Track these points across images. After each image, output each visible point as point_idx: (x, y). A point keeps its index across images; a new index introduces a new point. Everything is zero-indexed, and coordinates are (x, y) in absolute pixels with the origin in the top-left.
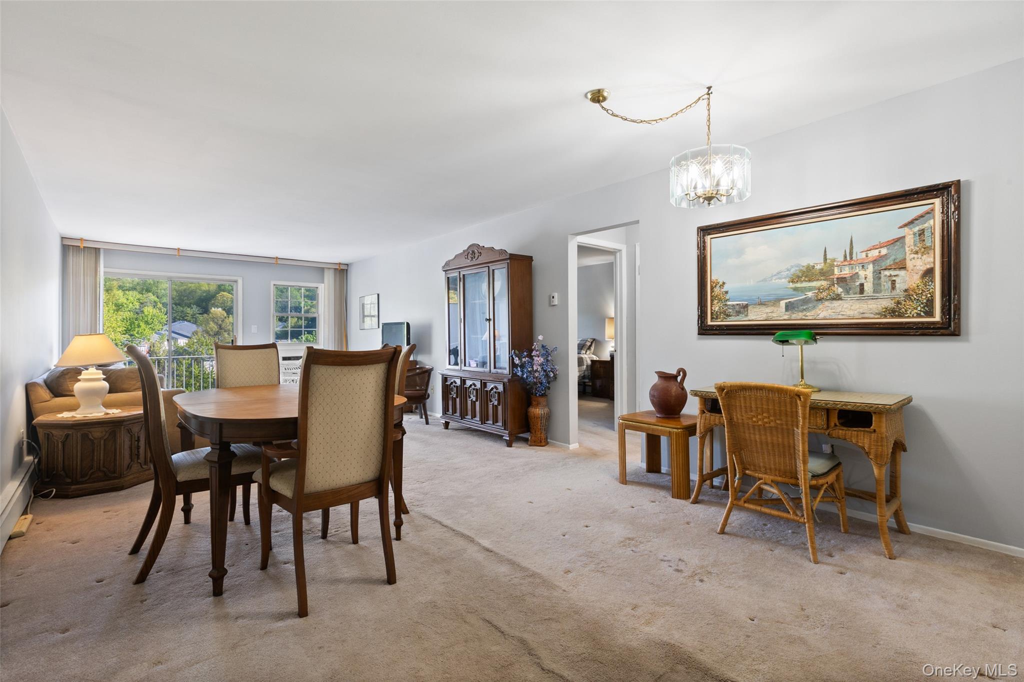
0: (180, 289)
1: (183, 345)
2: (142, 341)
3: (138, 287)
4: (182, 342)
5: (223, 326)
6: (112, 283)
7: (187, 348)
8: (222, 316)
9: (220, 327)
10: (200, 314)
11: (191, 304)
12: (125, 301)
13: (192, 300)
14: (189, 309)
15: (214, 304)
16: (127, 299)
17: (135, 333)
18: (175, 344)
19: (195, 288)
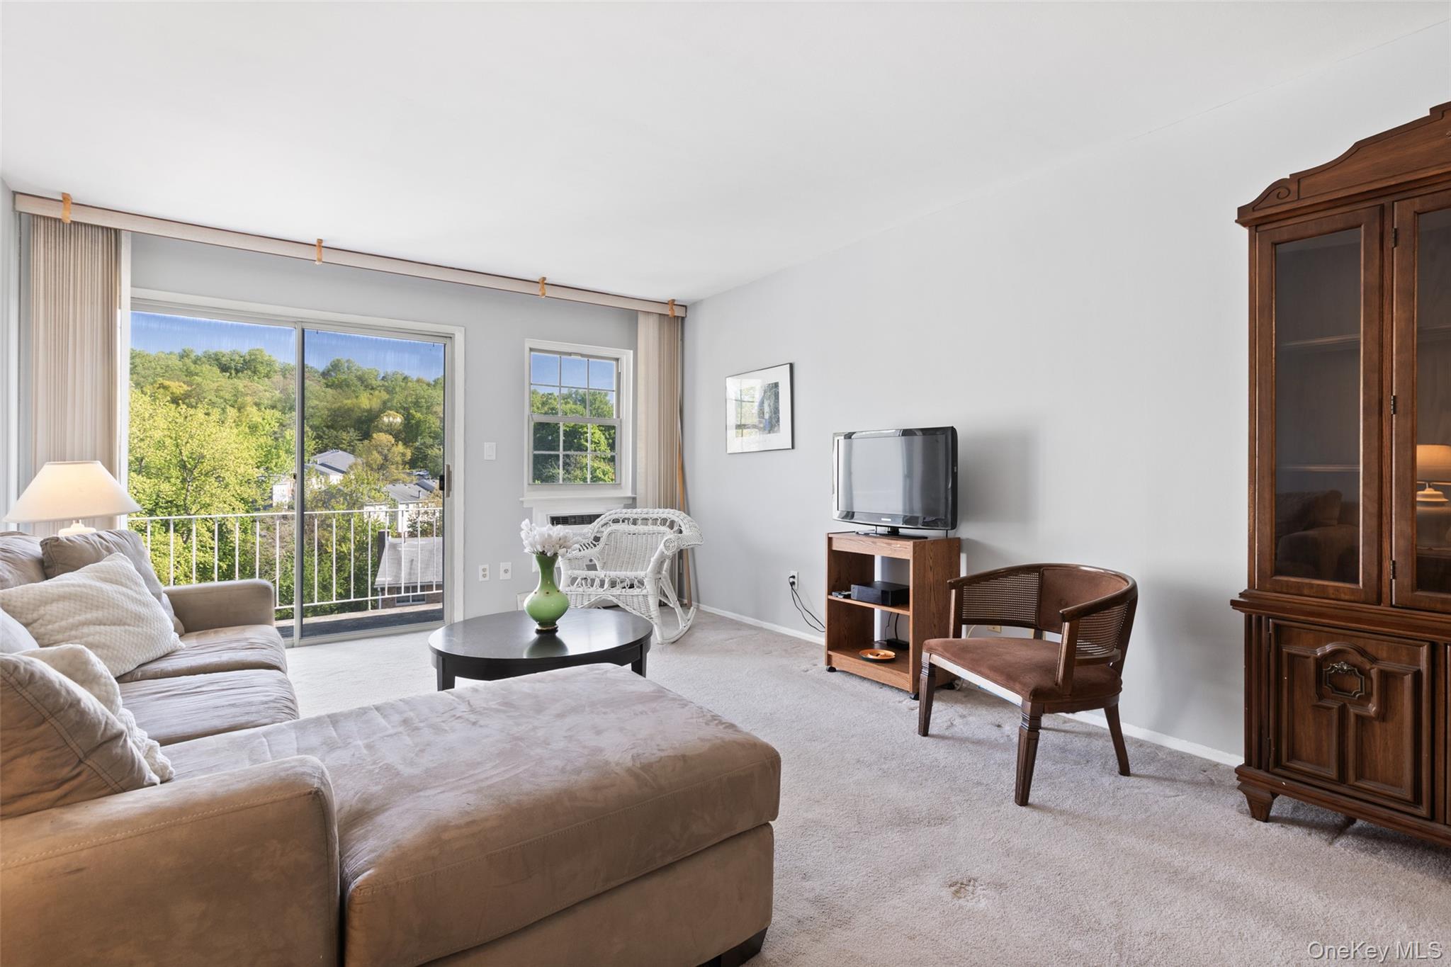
0: (333, 407)
1: (336, 483)
2: (282, 476)
3: (279, 405)
4: (336, 478)
5: (390, 456)
6: (245, 399)
7: (342, 488)
8: (389, 443)
9: (386, 459)
10: (359, 440)
11: (347, 426)
12: (260, 420)
13: (348, 422)
14: (344, 434)
15: (377, 426)
16: (264, 419)
17: (272, 465)
18: (325, 482)
19: (352, 406)
